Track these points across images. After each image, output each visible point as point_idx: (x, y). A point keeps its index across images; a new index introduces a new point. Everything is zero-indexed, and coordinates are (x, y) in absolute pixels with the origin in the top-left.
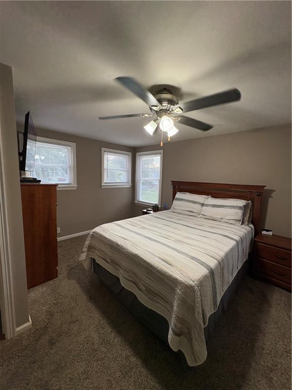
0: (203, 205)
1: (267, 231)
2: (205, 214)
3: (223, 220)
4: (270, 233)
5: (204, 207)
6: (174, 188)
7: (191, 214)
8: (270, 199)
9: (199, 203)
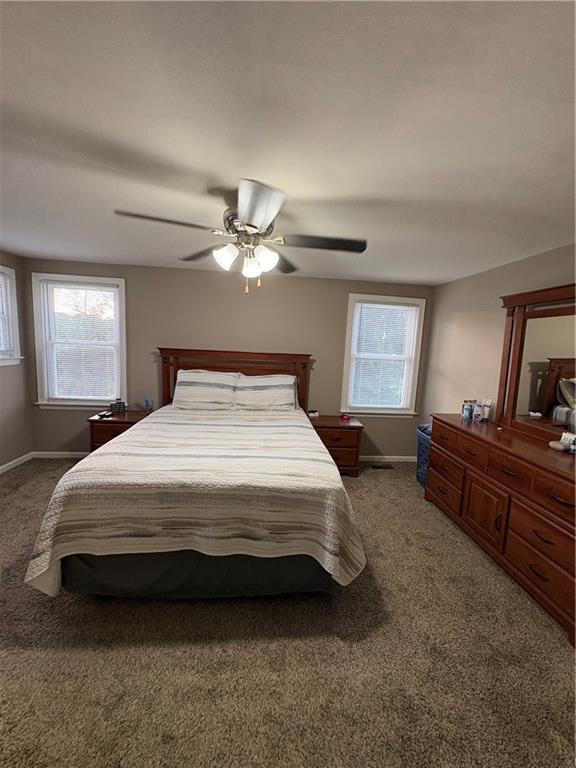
0: (235, 388)
1: (314, 412)
2: (241, 402)
3: (272, 408)
4: (317, 414)
5: (239, 393)
6: (164, 362)
7: (218, 407)
8: (312, 371)
9: (229, 386)
